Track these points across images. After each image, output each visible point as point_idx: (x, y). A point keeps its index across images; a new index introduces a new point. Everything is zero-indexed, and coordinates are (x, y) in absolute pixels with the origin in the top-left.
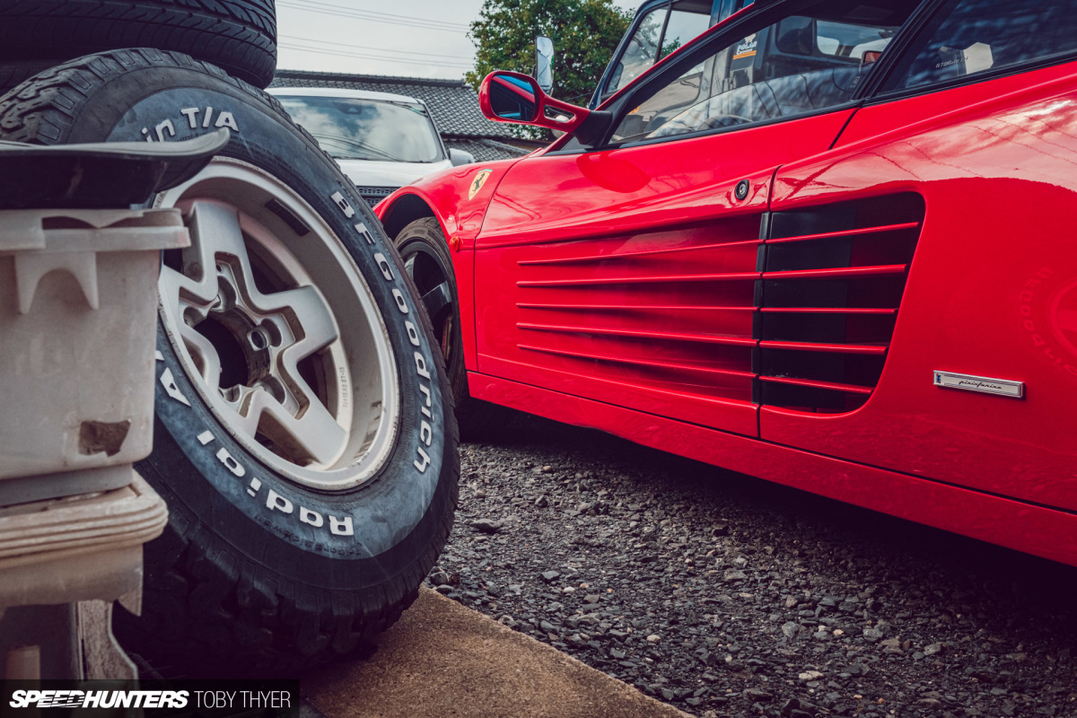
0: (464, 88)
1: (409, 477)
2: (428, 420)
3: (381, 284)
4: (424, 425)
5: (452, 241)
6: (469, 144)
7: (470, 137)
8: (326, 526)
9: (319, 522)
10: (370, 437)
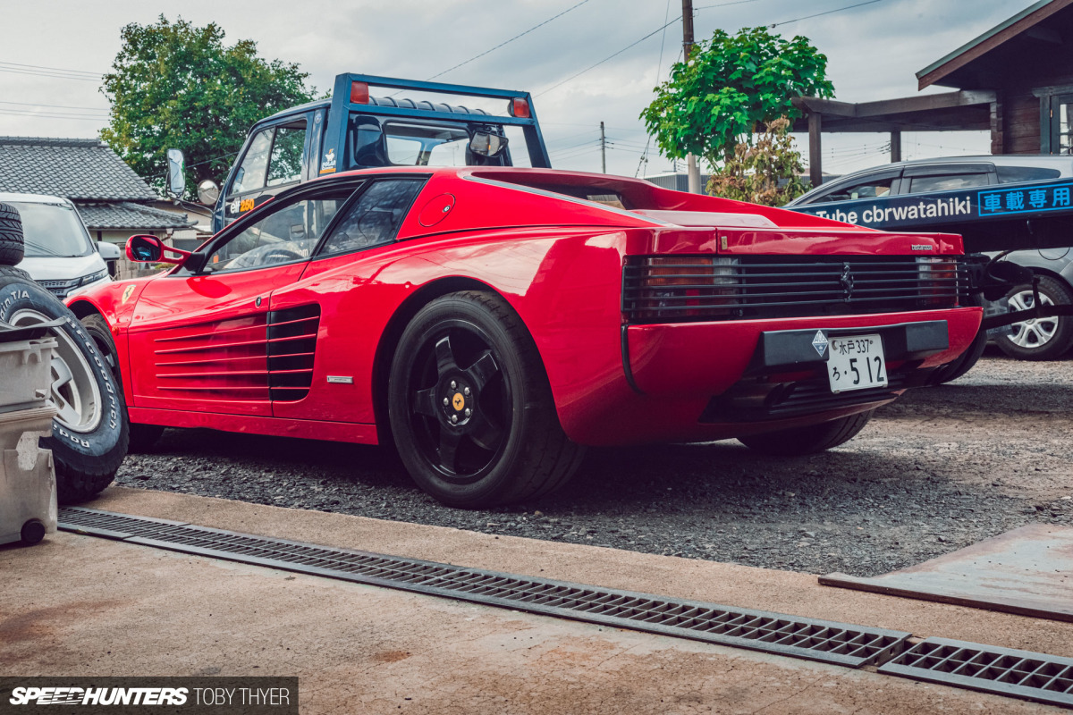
0: (99, 147)
1: (108, 430)
2: (114, 410)
3: (89, 355)
4: (113, 411)
5: (113, 329)
6: (110, 208)
7: (111, 201)
8: (80, 443)
9: (77, 441)
10: (91, 416)
